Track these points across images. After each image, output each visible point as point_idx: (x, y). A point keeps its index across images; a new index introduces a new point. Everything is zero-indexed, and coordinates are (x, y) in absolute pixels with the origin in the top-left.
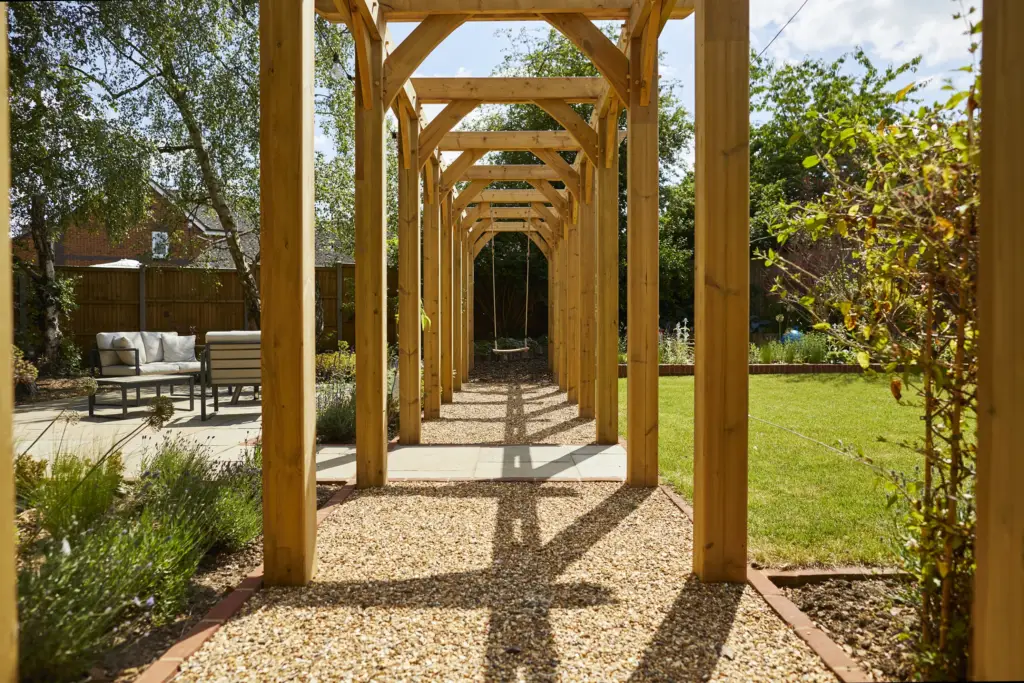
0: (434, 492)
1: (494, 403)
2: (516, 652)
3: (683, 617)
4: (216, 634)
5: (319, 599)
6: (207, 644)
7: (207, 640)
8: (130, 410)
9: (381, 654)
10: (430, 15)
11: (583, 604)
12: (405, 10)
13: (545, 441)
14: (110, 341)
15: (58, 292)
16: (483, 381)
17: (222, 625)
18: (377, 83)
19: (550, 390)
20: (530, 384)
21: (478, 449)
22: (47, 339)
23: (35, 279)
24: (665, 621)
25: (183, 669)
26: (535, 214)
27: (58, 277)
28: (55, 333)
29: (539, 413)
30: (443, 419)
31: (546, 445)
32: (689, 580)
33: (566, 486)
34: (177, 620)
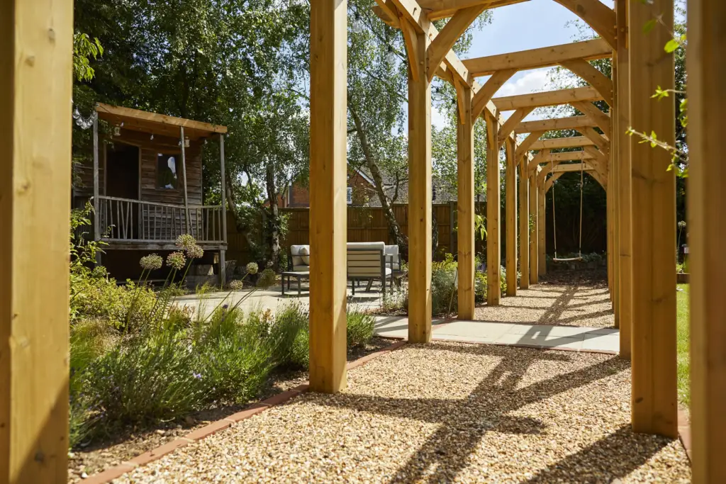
0: (461, 349)
1: (547, 297)
2: (442, 454)
3: (596, 453)
4: (263, 412)
5: (336, 402)
6: (254, 416)
7: (256, 414)
8: (302, 293)
9: (350, 439)
10: (460, 10)
11: (517, 431)
12: (440, 10)
13: (572, 323)
14: (298, 250)
15: (279, 223)
16: (551, 284)
17: (269, 407)
18: (422, 63)
19: (602, 291)
20: (587, 286)
21: (513, 325)
22: (273, 251)
23: (268, 216)
24: (578, 453)
25: (232, 426)
26: (587, 156)
27: (279, 214)
28: (277, 247)
29: (580, 305)
30: (502, 305)
31: (571, 326)
32: (623, 428)
33: (565, 354)
34: (250, 402)
